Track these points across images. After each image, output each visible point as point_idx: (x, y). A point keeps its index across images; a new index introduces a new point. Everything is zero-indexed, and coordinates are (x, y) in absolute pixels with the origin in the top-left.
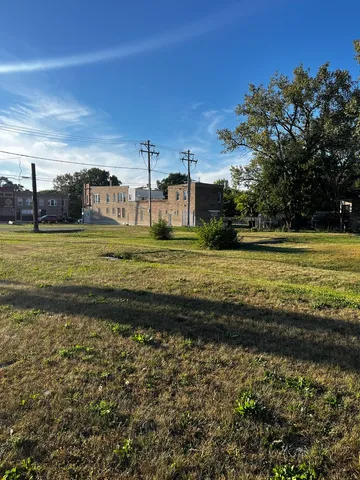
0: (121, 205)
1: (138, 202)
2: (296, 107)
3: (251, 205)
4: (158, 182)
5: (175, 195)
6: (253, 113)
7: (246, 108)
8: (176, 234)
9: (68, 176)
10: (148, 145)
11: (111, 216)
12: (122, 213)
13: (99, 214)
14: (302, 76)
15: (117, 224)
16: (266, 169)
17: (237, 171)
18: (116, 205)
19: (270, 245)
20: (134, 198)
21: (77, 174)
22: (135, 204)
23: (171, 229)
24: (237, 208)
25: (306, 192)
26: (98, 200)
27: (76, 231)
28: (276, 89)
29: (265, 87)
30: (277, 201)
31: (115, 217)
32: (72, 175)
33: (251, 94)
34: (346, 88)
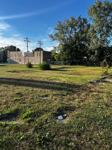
0: (20, 58)
1: (25, 57)
2: (72, 28)
3: (59, 58)
4: (32, 50)
5: (37, 54)
6: (60, 30)
7: (57, 28)
8: (34, 66)
9: (2, 48)
10: (27, 39)
11: (16, 61)
12: (20, 60)
13: (13, 60)
14: (73, 19)
15: (19, 63)
16: (63, 47)
17: (55, 47)
18: (18, 58)
19: (59, 69)
20: (24, 55)
21: (6, 47)
22: (24, 57)
23: (32, 65)
24: (55, 59)
25: (73, 54)
26: (12, 56)
27: (4, 66)
28: (66, 23)
29: (63, 22)
30: (66, 57)
31: (18, 62)
32: (4, 47)
33: (59, 24)
34: (86, 23)
